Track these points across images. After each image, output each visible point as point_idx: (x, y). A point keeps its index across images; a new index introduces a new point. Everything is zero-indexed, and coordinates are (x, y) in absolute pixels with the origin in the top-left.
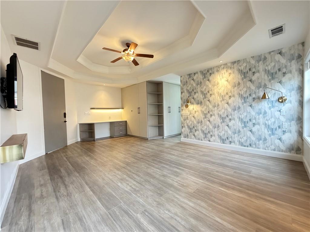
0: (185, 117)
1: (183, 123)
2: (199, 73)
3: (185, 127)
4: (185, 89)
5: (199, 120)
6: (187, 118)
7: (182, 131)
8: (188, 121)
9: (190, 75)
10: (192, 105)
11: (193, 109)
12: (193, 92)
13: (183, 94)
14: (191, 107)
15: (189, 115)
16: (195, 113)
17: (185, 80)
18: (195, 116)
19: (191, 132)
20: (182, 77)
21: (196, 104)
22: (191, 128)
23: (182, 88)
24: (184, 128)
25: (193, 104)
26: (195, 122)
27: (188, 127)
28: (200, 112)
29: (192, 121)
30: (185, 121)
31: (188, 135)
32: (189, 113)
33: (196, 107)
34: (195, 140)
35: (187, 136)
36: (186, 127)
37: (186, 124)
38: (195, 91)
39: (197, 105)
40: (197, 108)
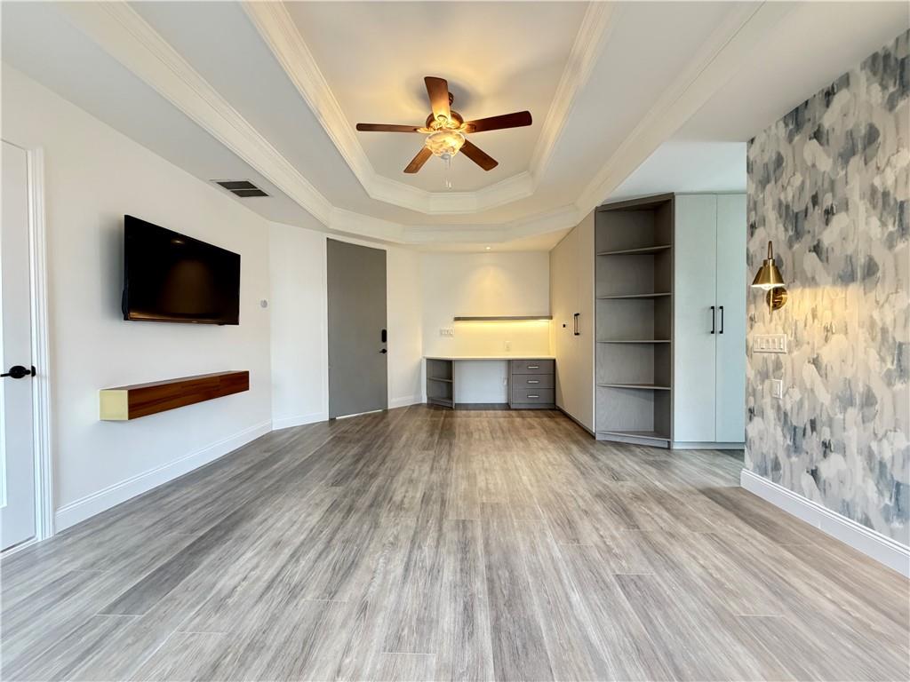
0: (765, 360)
1: (754, 390)
2: (861, 78)
3: (762, 414)
4: (769, 204)
5: (848, 383)
6: (778, 366)
7: (750, 435)
8: (780, 387)
9: (797, 117)
10: (807, 291)
11: (814, 316)
12: (817, 214)
13: (760, 232)
14: (798, 301)
15: (790, 352)
16: (826, 339)
17: (769, 156)
18: (825, 360)
19: (796, 448)
20: (756, 141)
21: (834, 283)
22: (795, 428)
23: (755, 203)
24: (757, 420)
25: (811, 282)
26: (824, 397)
27: (784, 417)
28: (863, 335)
29: (803, 388)
30: (767, 382)
31: (776, 466)
32: (786, 339)
33: (832, 302)
34: (817, 505)
35: (772, 468)
36: (771, 413)
37: (767, 401)
38: (827, 200)
39: (838, 289)
40: (838, 308)
